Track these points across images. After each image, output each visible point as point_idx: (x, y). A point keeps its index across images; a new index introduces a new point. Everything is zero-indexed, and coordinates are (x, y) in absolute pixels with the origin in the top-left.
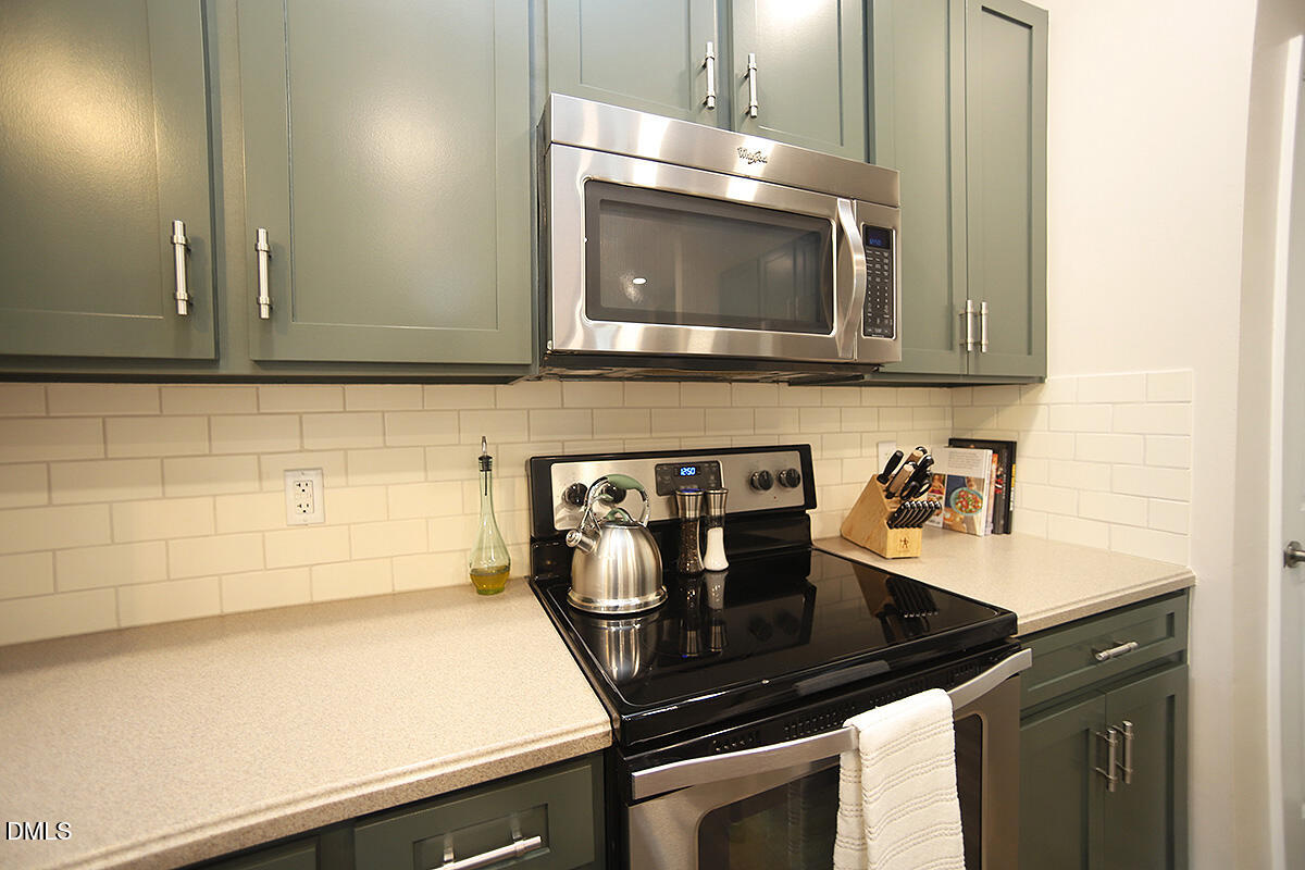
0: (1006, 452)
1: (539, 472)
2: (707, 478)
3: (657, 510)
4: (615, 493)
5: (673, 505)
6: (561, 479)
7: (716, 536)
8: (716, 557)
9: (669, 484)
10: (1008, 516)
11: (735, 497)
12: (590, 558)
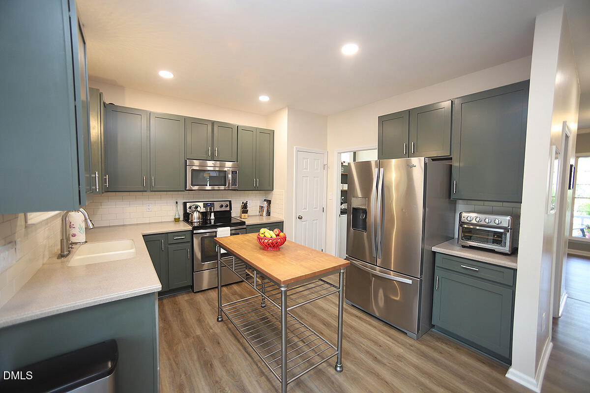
0: (269, 202)
1: (185, 204)
2: (212, 205)
3: (202, 210)
4: (197, 207)
5: (206, 209)
6: (188, 205)
7: (213, 214)
8: (213, 217)
9: (205, 206)
10: (269, 213)
11: (217, 208)
12: (192, 215)
